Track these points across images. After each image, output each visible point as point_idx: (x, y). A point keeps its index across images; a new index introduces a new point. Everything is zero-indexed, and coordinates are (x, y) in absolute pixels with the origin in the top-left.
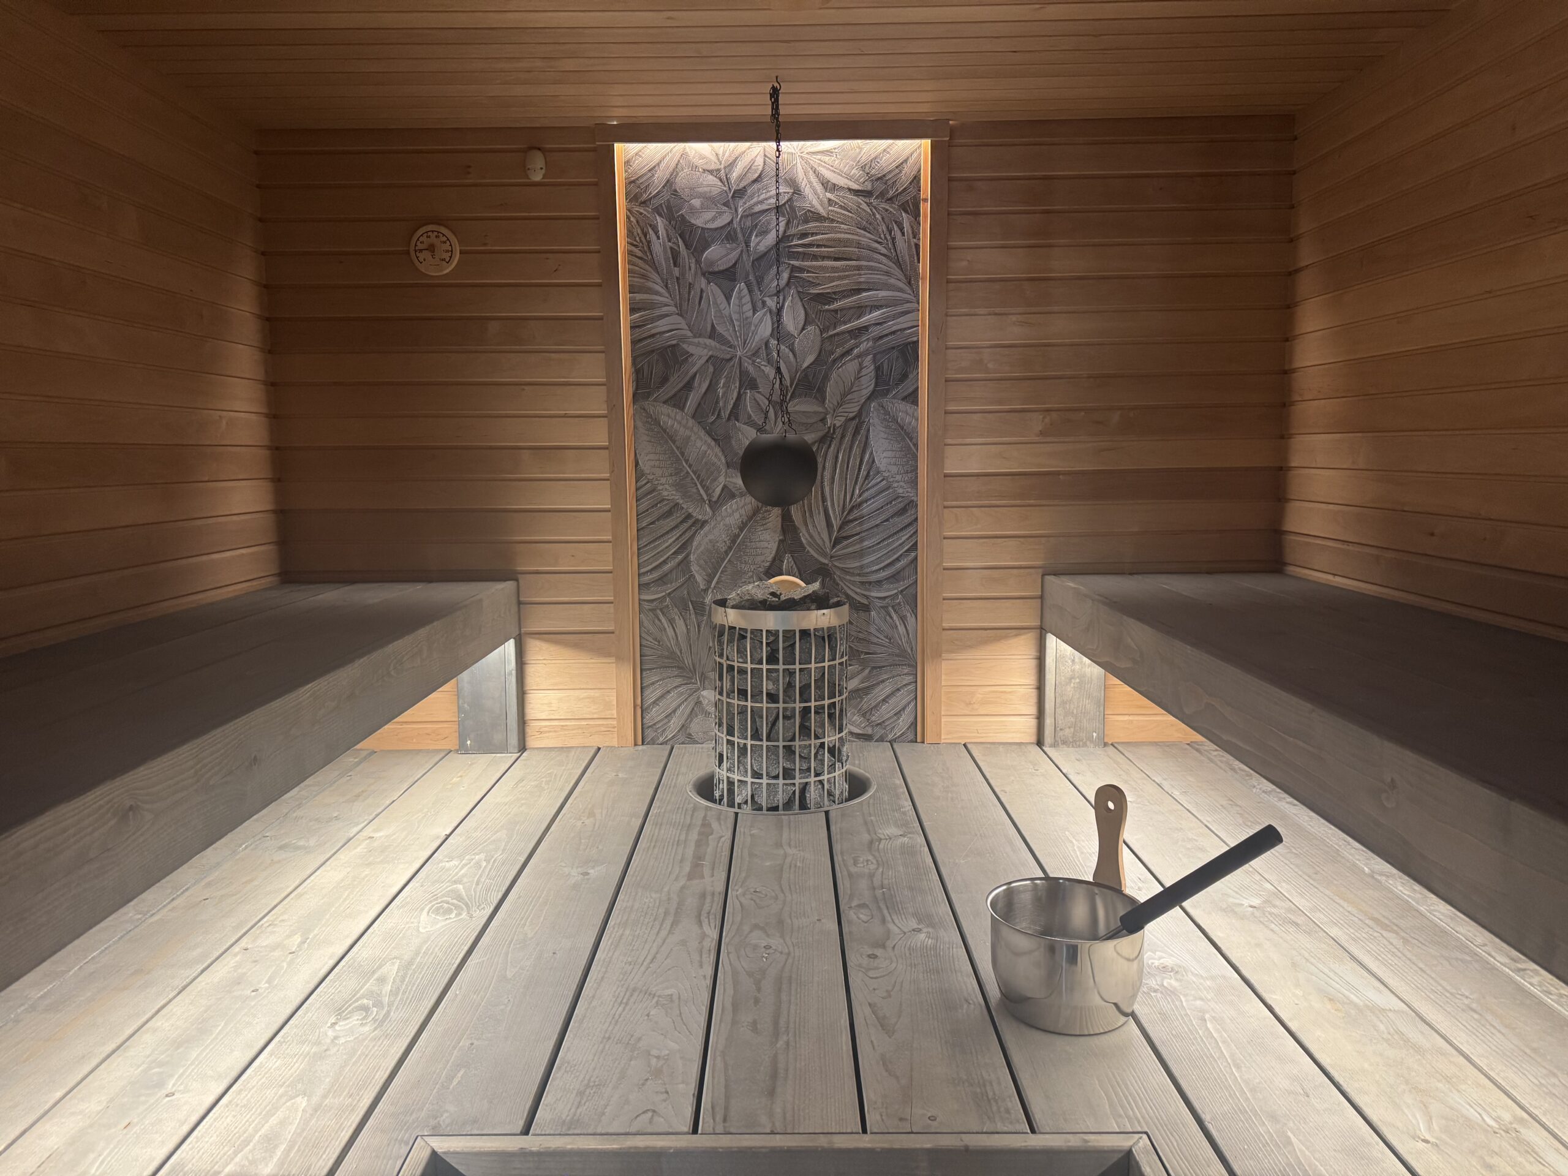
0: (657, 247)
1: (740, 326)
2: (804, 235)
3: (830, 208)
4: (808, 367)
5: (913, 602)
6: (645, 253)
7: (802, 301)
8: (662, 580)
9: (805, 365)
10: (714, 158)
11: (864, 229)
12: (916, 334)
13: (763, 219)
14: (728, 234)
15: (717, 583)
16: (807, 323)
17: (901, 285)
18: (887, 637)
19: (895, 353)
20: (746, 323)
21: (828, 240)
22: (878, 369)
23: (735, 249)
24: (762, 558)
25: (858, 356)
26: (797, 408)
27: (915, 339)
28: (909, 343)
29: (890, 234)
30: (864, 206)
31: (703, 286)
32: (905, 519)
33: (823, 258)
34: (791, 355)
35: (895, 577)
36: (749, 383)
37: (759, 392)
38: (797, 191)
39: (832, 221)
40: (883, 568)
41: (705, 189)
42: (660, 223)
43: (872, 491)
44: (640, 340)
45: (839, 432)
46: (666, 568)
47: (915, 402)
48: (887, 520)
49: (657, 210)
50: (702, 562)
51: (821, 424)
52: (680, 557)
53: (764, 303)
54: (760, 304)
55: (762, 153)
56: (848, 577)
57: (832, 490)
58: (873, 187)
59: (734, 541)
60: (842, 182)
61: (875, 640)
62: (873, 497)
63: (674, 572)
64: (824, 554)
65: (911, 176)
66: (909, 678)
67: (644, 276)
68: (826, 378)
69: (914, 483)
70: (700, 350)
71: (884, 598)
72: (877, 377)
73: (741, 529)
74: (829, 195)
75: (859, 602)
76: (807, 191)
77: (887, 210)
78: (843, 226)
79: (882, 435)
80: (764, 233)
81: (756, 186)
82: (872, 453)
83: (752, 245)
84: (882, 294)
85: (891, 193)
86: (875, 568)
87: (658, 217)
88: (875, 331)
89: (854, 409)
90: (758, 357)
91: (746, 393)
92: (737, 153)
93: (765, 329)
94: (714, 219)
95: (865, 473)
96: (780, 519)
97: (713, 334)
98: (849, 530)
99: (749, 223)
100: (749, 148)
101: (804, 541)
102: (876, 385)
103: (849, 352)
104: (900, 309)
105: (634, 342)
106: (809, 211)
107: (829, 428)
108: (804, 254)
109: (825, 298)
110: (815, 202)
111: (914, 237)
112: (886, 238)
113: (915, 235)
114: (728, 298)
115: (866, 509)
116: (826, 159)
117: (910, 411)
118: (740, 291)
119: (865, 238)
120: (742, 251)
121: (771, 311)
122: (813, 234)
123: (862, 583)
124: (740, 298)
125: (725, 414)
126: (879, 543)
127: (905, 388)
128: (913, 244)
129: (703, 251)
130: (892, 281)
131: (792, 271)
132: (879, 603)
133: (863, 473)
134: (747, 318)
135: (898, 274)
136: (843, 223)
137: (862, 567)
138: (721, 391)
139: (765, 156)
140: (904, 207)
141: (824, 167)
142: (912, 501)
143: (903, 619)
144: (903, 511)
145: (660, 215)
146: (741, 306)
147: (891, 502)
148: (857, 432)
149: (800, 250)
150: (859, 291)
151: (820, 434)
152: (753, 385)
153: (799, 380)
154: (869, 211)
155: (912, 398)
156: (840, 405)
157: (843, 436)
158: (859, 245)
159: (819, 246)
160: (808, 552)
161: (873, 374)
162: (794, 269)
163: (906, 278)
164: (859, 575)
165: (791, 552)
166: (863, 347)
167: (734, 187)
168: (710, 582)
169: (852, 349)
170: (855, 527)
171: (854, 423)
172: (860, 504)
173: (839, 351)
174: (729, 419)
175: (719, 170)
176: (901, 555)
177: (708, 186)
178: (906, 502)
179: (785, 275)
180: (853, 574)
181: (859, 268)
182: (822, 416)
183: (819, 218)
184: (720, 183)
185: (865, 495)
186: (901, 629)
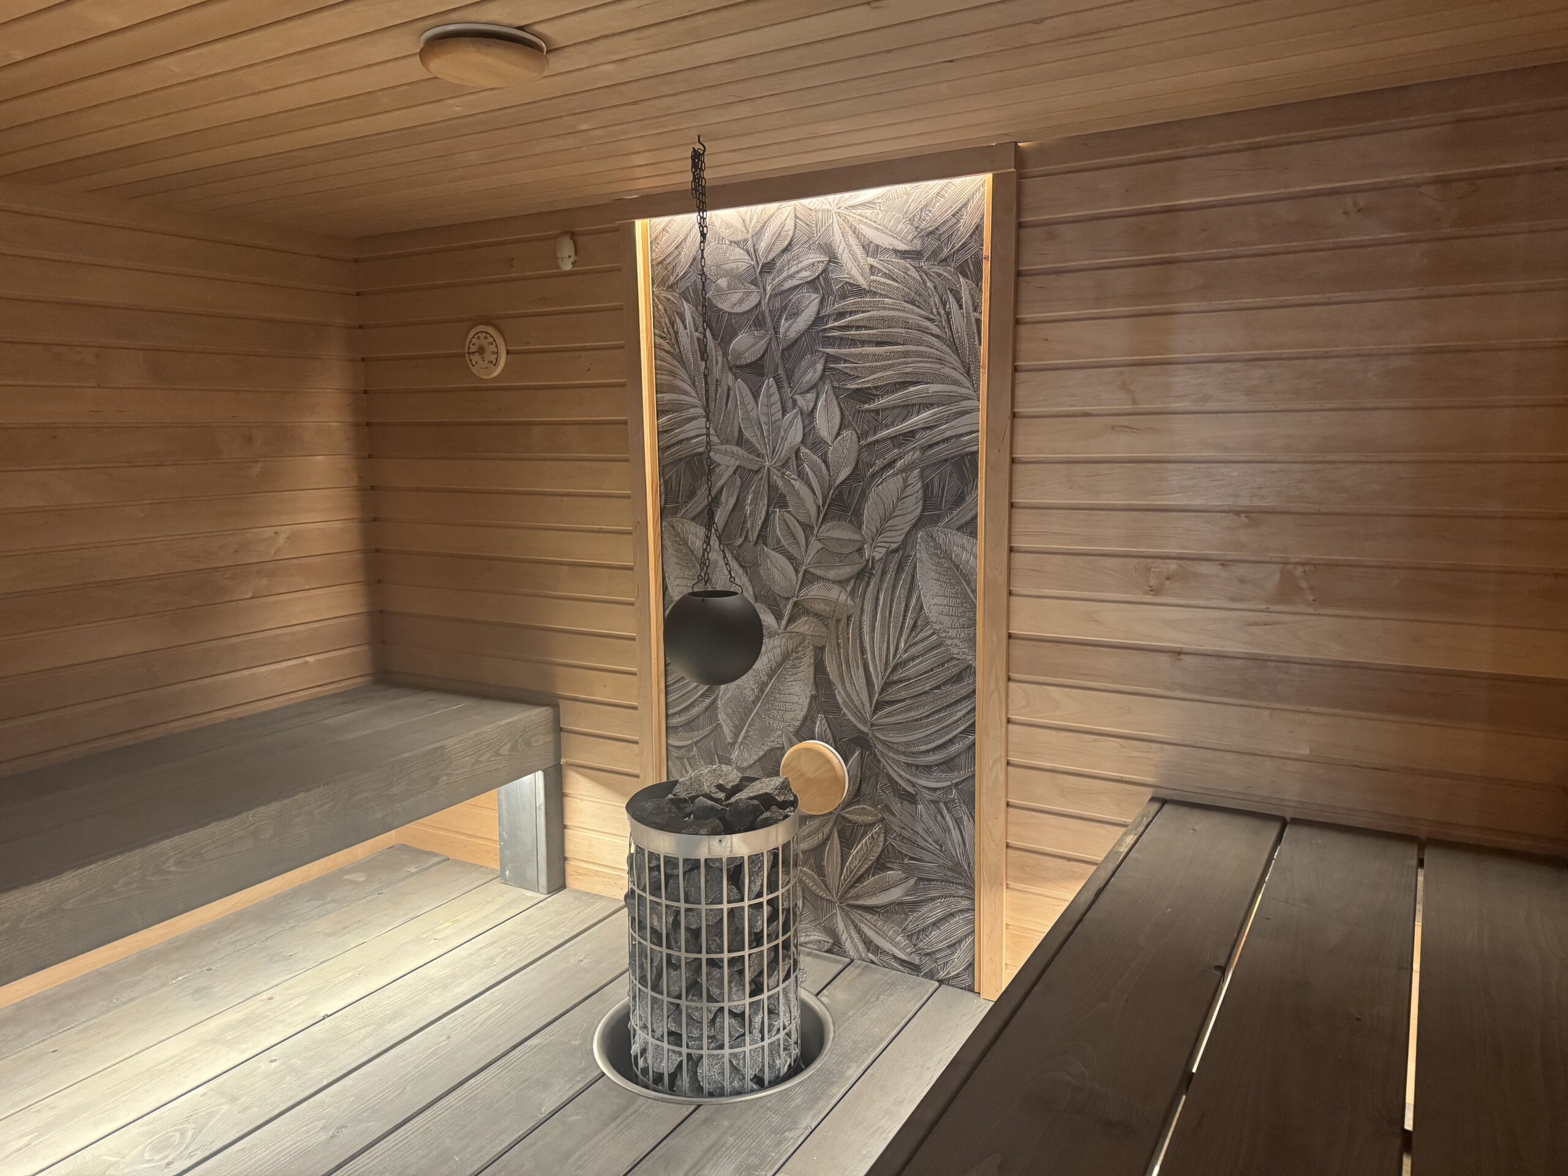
0: (684, 340)
1: (768, 431)
2: (841, 315)
3: (872, 277)
4: (842, 483)
5: (970, 800)
6: (672, 346)
7: (837, 398)
8: (689, 725)
9: (838, 481)
10: (740, 226)
11: (913, 303)
12: (976, 441)
13: (794, 297)
14: (757, 319)
15: (745, 738)
16: (842, 427)
17: (956, 375)
18: (937, 842)
19: (948, 467)
20: (775, 427)
21: (870, 319)
22: (926, 488)
23: (761, 338)
24: (792, 715)
25: (902, 471)
26: (830, 534)
27: (974, 449)
28: (967, 454)
29: (944, 308)
30: (913, 272)
31: (730, 383)
32: (960, 690)
33: (864, 343)
34: (823, 465)
35: (948, 764)
36: (778, 500)
37: (788, 512)
38: (833, 259)
39: (875, 294)
40: (935, 749)
41: (734, 265)
42: (687, 309)
43: (920, 647)
44: (668, 447)
45: (879, 567)
46: (695, 711)
47: (974, 534)
48: (938, 687)
49: (684, 295)
50: (730, 711)
51: (857, 555)
52: (708, 701)
53: (794, 402)
54: (790, 404)
55: (792, 215)
56: (891, 754)
57: (872, 639)
58: (923, 244)
59: (762, 691)
60: (886, 241)
61: (923, 843)
62: (922, 655)
63: (701, 718)
64: (864, 721)
65: (973, 227)
66: (965, 903)
67: (672, 373)
68: (863, 496)
69: (972, 641)
70: (727, 460)
71: (935, 790)
72: (926, 498)
73: (770, 677)
74: (871, 260)
75: (904, 790)
76: (845, 257)
77: (940, 275)
78: (886, 300)
79: (933, 575)
80: (795, 315)
81: (786, 257)
82: (919, 597)
83: (782, 330)
84: (933, 388)
85: (946, 252)
86: (923, 748)
87: (685, 303)
88: (923, 438)
89: (897, 538)
90: (788, 469)
91: (774, 512)
92: (765, 217)
93: (796, 435)
94: (741, 301)
95: (912, 623)
96: (812, 669)
97: (741, 441)
98: (892, 694)
99: (778, 305)
100: (779, 209)
101: (840, 701)
102: (923, 510)
103: (891, 464)
104: (954, 408)
105: (662, 450)
106: (847, 283)
107: (867, 561)
108: (841, 338)
109: (863, 395)
110: (855, 272)
111: (975, 310)
112: (939, 313)
113: (976, 307)
114: (756, 397)
115: (911, 670)
116: (868, 212)
117: (968, 546)
118: (769, 387)
119: (914, 314)
120: (770, 339)
121: (802, 412)
122: (851, 313)
123: (908, 765)
124: (769, 396)
125: (753, 537)
126: (928, 716)
127: (960, 515)
128: (973, 320)
129: (730, 341)
130: (947, 371)
131: (826, 362)
132: (928, 795)
133: (909, 622)
134: (776, 421)
135: (953, 361)
136: (886, 296)
137: (907, 744)
138: (748, 509)
139: (796, 217)
140: (962, 270)
141: (865, 224)
142: (970, 666)
143: (958, 822)
144: (958, 678)
145: (687, 301)
146: (769, 406)
147: (943, 664)
148: (900, 569)
149: (837, 333)
150: (904, 385)
151: (857, 568)
152: (783, 504)
153: (832, 499)
154: (918, 278)
155: (969, 527)
156: (879, 533)
157: (884, 573)
158: (907, 325)
159: (858, 328)
160: (844, 715)
161: (920, 494)
162: (829, 358)
163: (964, 367)
164: (904, 753)
165: (825, 712)
166: (907, 459)
167: (762, 261)
168: (737, 735)
169: (894, 461)
170: (899, 691)
171: (896, 557)
172: (906, 662)
173: (879, 464)
174: (756, 543)
175: (746, 241)
176: (955, 737)
177: (736, 261)
178: (963, 666)
179: (820, 367)
180: (897, 752)
181: (906, 354)
182: (858, 545)
183: (860, 291)
184: (747, 257)
185: (914, 651)
186: (955, 833)
